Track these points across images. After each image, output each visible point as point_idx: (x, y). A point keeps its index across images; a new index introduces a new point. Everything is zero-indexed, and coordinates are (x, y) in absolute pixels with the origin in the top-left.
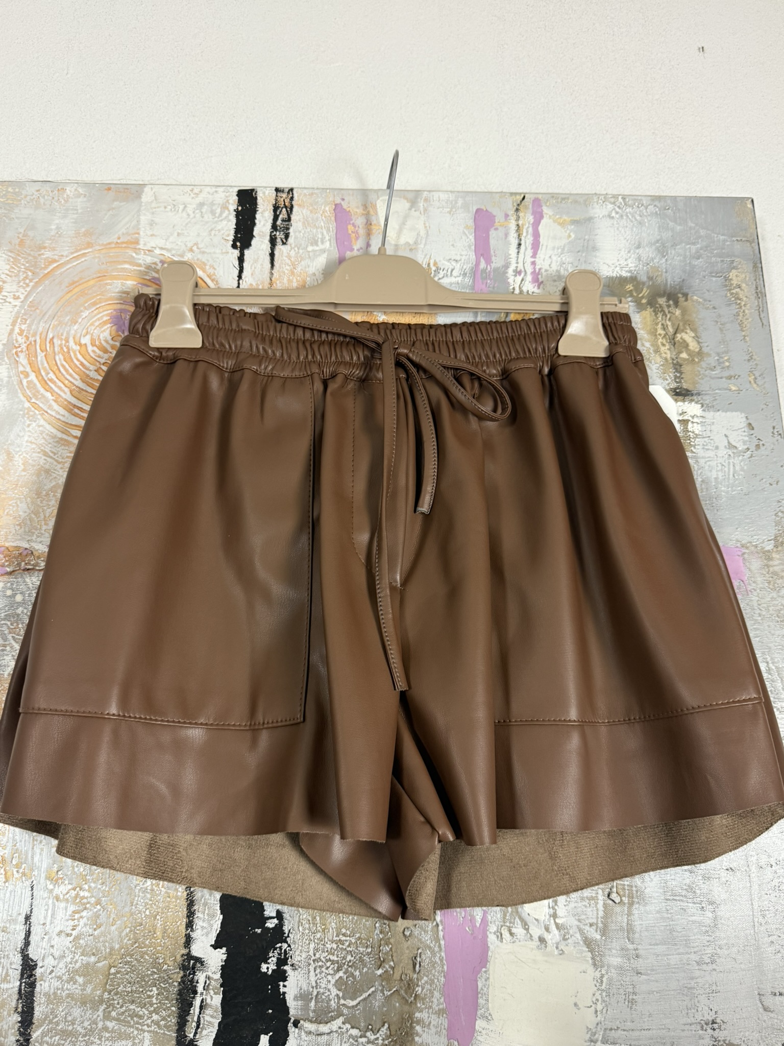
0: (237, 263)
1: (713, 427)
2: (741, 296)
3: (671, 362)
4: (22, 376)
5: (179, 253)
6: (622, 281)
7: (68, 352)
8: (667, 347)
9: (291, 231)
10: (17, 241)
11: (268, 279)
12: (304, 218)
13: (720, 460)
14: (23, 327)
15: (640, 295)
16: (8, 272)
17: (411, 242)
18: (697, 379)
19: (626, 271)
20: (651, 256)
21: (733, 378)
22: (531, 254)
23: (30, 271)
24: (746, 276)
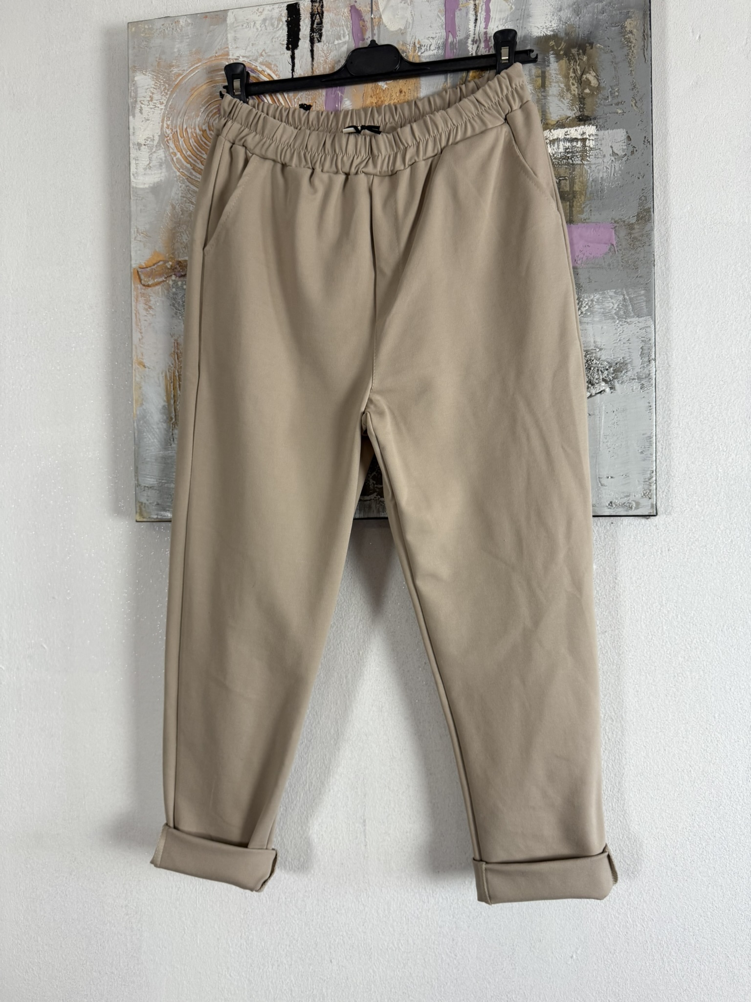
0: (291, 60)
1: (603, 142)
2: (632, 39)
3: (577, 96)
4: (172, 155)
5: (254, 58)
6: (547, 38)
7: (197, 137)
8: (576, 86)
9: (323, 31)
10: (156, 64)
11: (311, 69)
12: (331, 20)
13: (605, 165)
14: (169, 123)
15: (559, 48)
16: (154, 87)
17: (403, 28)
18: (594, 107)
19: (551, 31)
20: (568, 16)
21: (620, 104)
22: (484, 26)
23: (167, 83)
24: (637, 23)
